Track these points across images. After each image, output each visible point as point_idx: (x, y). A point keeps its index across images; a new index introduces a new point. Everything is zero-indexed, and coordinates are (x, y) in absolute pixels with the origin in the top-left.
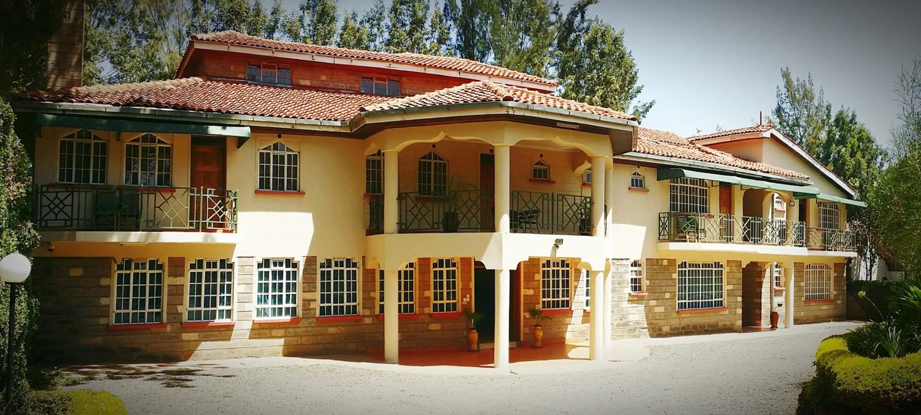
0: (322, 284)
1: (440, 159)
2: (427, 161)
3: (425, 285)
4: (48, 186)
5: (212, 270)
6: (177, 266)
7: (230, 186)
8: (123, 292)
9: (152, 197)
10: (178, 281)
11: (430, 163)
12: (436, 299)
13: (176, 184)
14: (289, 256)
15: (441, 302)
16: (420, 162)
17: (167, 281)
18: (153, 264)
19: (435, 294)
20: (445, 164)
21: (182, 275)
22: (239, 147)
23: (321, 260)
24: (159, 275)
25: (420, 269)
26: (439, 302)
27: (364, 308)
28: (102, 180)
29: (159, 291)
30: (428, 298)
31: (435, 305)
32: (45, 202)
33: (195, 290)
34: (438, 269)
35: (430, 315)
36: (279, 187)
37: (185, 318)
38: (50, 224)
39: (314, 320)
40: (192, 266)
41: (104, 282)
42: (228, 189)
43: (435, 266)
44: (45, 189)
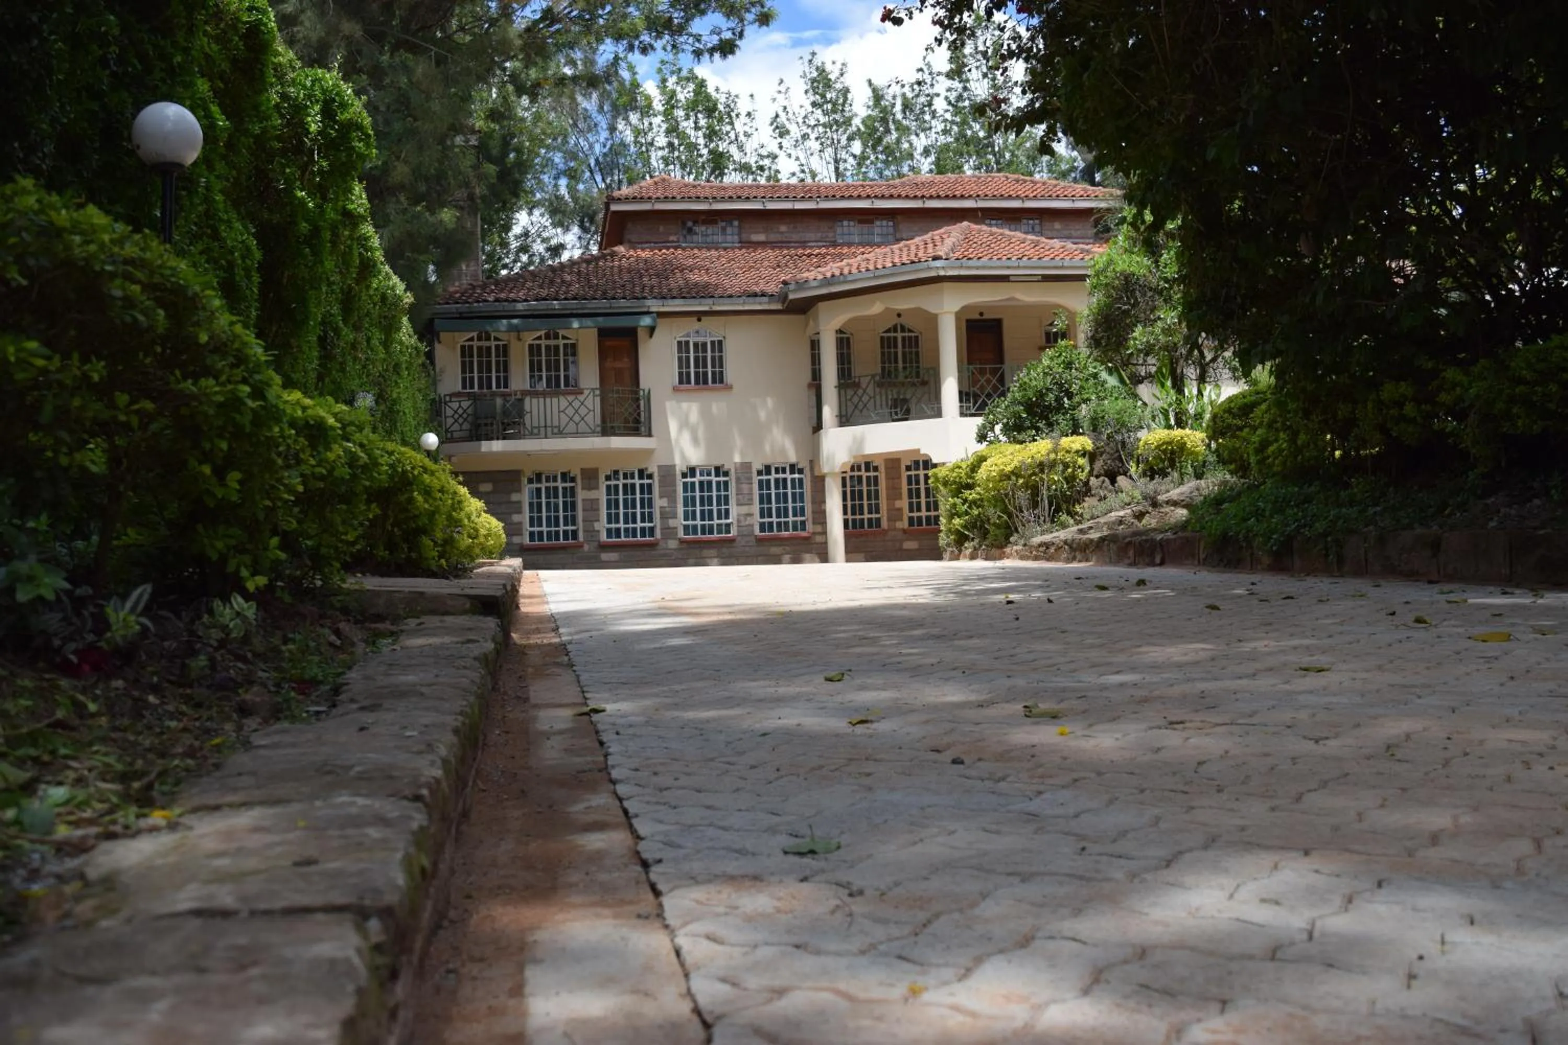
0: (761, 496)
1: (910, 331)
2: (892, 334)
3: (894, 493)
4: (451, 395)
5: (629, 481)
6: (590, 478)
7: (644, 383)
8: (535, 507)
9: (555, 400)
10: (592, 494)
11: (895, 338)
12: (911, 510)
13: (583, 384)
14: (718, 463)
15: (919, 514)
16: (882, 338)
17: (582, 495)
18: (565, 477)
19: (911, 504)
20: (917, 337)
21: (596, 487)
22: (651, 336)
23: (757, 466)
24: (572, 488)
25: (887, 474)
26: (915, 514)
27: (814, 523)
28: (506, 386)
29: (574, 506)
30: (900, 510)
31: (911, 519)
32: (449, 412)
33: (612, 504)
34: (913, 473)
35: (904, 531)
36: (702, 380)
37: (604, 537)
38: (456, 435)
39: (753, 539)
40: (608, 478)
41: (515, 497)
42: (642, 386)
43: (908, 468)
44: (448, 399)
